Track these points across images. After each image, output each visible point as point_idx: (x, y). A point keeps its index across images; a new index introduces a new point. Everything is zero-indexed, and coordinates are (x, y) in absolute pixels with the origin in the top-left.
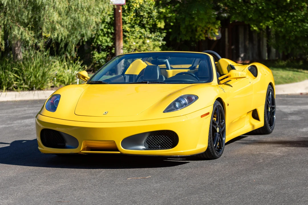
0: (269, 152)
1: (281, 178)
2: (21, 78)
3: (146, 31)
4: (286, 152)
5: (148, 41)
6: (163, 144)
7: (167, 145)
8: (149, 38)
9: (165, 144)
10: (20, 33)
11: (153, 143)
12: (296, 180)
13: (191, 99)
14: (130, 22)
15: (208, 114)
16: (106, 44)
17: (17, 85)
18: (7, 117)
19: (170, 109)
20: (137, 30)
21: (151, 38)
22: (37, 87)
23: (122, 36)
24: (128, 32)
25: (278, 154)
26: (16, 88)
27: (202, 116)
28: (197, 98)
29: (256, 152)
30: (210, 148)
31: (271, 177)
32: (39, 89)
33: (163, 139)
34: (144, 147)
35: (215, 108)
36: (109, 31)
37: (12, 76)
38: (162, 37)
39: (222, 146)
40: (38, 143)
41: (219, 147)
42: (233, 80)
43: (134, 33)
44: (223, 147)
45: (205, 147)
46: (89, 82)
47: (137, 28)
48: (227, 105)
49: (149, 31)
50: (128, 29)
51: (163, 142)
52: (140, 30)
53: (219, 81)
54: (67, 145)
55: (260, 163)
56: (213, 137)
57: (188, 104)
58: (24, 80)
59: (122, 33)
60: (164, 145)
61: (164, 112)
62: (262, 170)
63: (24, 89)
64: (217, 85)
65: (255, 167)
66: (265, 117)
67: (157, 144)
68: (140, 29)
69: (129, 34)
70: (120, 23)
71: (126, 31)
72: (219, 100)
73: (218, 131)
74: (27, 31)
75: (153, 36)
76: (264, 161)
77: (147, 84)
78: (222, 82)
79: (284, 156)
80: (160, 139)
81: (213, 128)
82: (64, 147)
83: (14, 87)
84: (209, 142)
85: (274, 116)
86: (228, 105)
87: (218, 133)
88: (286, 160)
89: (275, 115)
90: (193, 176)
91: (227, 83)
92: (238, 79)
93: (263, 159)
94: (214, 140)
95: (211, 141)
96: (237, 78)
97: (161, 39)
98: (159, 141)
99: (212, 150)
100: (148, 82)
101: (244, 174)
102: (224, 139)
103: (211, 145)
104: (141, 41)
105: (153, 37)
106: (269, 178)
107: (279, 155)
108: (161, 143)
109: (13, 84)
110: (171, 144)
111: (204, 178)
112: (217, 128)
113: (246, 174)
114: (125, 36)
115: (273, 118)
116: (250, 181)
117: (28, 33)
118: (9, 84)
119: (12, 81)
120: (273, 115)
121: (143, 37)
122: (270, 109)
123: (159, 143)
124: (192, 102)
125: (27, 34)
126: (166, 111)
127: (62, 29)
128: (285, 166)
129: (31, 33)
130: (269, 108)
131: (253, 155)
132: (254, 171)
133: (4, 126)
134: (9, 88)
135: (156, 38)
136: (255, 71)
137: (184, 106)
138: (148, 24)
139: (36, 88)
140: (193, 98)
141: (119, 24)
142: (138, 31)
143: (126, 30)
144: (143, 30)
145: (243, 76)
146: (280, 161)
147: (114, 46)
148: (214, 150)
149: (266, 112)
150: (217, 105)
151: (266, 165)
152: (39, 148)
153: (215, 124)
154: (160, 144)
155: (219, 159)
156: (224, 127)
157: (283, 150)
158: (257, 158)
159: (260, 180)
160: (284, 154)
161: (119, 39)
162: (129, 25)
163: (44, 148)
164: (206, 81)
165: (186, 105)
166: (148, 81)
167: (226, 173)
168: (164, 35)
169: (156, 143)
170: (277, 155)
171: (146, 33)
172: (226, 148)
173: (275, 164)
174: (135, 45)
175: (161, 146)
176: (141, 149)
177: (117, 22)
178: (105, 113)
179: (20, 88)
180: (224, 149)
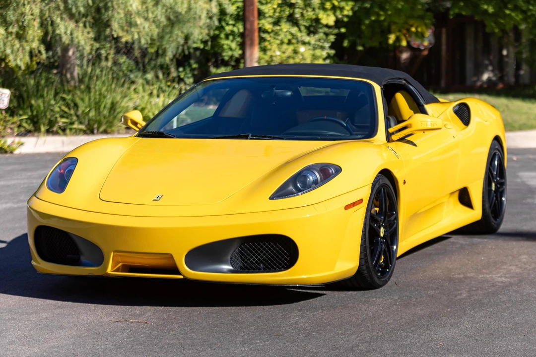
0: (483, 273)
1: (496, 338)
2: (72, 112)
3: (300, 30)
4: (517, 274)
5: (302, 49)
6: (267, 262)
7: (275, 264)
8: (304, 43)
9: (272, 262)
10: (69, 32)
11: (249, 260)
12: (524, 343)
13: (328, 172)
14: (271, 14)
15: (361, 201)
16: (230, 53)
17: (65, 125)
18: (26, 186)
19: (284, 191)
20: (285, 30)
21: (309, 43)
22: (102, 129)
23: (257, 40)
24: (269, 33)
25: (500, 280)
26: (64, 130)
27: (347, 207)
28: (338, 170)
29: (460, 274)
30: (364, 267)
31: (476, 336)
32: (105, 132)
33: (267, 252)
34: (230, 268)
35: (377, 189)
36: (235, 29)
37: (57, 109)
38: (328, 42)
39: (391, 264)
40: (31, 252)
41: (385, 266)
42: (418, 134)
43: (279, 35)
44: (393, 264)
45: (355, 267)
46: (142, 133)
47: (285, 27)
48: (403, 182)
49: (306, 32)
50: (268, 27)
51: (267, 257)
52: (290, 29)
53: (389, 137)
54: (83, 259)
55: (460, 300)
56: (370, 248)
57: (321, 181)
58: (78, 116)
59: (256, 34)
60: (270, 264)
61: (271, 198)
62: (461, 318)
63: (77, 132)
64: (384, 144)
65: (449, 310)
66: (483, 202)
67: (256, 262)
68: (291, 27)
69: (270, 37)
70: (254, 17)
71: (265, 31)
72: (386, 173)
73: (382, 235)
74: (80, 29)
75: (312, 39)
76: (470, 297)
77: (247, 139)
78: (394, 137)
79: (511, 284)
80: (262, 252)
81: (371, 228)
82: (77, 263)
83: (60, 128)
84: (363, 257)
85: (503, 199)
86: (405, 182)
87: (381, 238)
88: (514, 294)
89: (505, 196)
90: (321, 329)
91: (408, 139)
92: (426, 132)
93: (469, 292)
94: (372, 252)
95: (366, 254)
96: (424, 130)
97: (327, 45)
98: (259, 255)
99: (369, 272)
100: (250, 137)
101: (424, 325)
102: (395, 247)
103: (367, 262)
104: (291, 48)
105: (313, 42)
106: (471, 337)
107: (502, 282)
108: (264, 259)
109: (58, 123)
110: (286, 259)
111: (342, 334)
112: (380, 228)
113: (428, 325)
114: (262, 40)
115: (501, 201)
116: (432, 344)
117: (83, 32)
118: (51, 123)
119: (56, 118)
120: (501, 197)
121: (294, 41)
122: (496, 185)
123: (259, 259)
124: (328, 178)
125: (80, 34)
126: (276, 195)
127: (147, 25)
128: (508, 308)
129: (88, 33)
130: (493, 185)
131: (451, 280)
132: (444, 319)
133: (9, 205)
134: (51, 130)
135: (318, 43)
136: (466, 114)
137: (314, 186)
138: (304, 20)
139: (98, 130)
140: (331, 171)
141: (251, 19)
142: (287, 32)
143: (265, 29)
144: (294, 30)
145: (435, 127)
146: (501, 297)
147: (243, 56)
148: (373, 273)
149: (487, 193)
150: (381, 183)
151: (472, 305)
152: (33, 263)
153: (377, 222)
154: (262, 262)
155: (383, 288)
156: (395, 224)
157: (512, 269)
158: (458, 287)
159: (452, 340)
160: (512, 281)
161: (252, 45)
162: (271, 20)
163: (39, 264)
164: (363, 136)
165: (316, 184)
166: (250, 135)
167: (388, 322)
168: (332, 38)
169: (254, 260)
170: (499, 282)
171: (299, 34)
172: (399, 267)
173: (490, 303)
174: (280, 56)
175: (264, 265)
176: (225, 270)
177: (247, 14)
178: (156, 198)
179: (71, 129)
180: (394, 267)
